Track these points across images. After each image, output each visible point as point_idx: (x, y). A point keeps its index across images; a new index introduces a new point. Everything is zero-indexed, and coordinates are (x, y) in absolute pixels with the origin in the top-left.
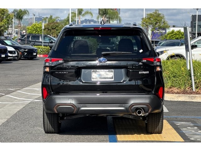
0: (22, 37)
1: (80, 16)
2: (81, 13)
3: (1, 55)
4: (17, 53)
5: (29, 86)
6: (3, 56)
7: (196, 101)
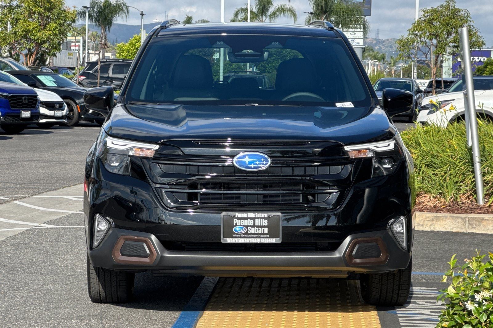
0: (90, 69)
1: (264, 18)
2: (268, 10)
3: (20, 113)
4: (66, 108)
5: (56, 189)
6: (26, 114)
7: (483, 232)
